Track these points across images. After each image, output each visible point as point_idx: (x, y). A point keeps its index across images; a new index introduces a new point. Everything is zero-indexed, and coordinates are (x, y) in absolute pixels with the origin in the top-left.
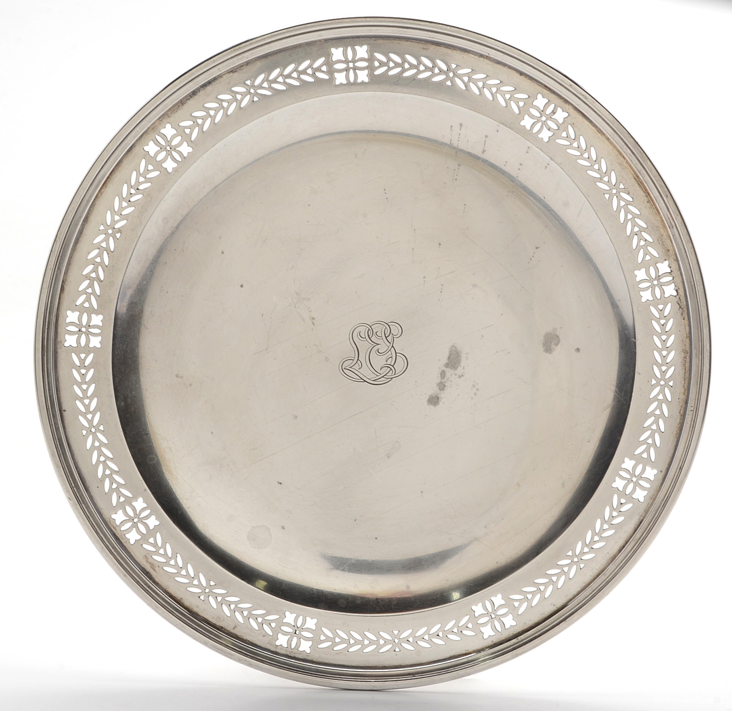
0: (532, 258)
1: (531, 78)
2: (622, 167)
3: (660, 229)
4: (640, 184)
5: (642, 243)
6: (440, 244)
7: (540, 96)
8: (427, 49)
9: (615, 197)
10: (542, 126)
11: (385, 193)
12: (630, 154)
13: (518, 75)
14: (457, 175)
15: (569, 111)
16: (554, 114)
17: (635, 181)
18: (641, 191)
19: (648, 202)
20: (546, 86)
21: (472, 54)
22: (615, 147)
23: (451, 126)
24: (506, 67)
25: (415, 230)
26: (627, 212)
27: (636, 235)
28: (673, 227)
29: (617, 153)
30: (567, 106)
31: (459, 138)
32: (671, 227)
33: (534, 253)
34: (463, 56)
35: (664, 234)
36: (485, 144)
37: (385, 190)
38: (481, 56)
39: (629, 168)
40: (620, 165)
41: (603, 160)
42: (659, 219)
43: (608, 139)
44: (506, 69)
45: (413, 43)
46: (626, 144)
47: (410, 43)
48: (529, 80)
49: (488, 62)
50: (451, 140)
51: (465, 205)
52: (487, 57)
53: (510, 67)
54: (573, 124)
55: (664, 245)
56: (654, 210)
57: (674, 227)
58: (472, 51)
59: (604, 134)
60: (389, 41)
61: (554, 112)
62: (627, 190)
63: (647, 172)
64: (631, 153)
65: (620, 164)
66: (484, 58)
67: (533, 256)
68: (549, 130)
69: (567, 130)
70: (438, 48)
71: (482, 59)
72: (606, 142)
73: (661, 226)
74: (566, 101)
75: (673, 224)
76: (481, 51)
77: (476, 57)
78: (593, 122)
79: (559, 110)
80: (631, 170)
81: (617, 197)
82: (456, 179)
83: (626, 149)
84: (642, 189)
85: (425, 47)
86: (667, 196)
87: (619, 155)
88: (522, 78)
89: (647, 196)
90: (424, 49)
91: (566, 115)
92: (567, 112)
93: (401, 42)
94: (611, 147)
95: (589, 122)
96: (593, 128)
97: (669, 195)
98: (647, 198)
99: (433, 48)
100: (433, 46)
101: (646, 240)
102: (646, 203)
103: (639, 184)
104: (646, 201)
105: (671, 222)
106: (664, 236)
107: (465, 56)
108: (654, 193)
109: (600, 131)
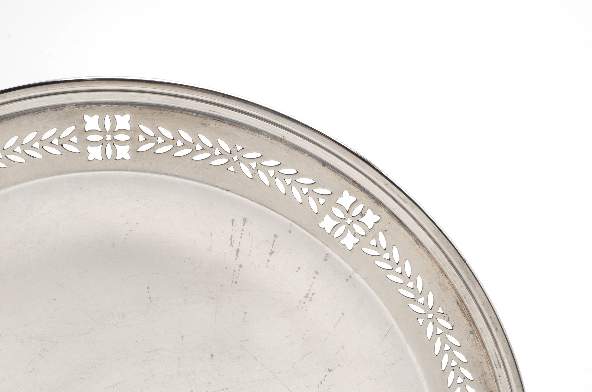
0: (323, 381)
1: (337, 171)
2: (442, 288)
3: (484, 366)
4: (464, 310)
5: (460, 380)
6: (212, 356)
7: (346, 193)
8: (206, 125)
9: (431, 323)
10: (345, 231)
11: (149, 292)
12: (454, 274)
13: (318, 165)
14: (237, 278)
15: (381, 214)
16: (362, 217)
17: (457, 306)
18: (465, 318)
19: (471, 333)
20: (354, 182)
21: (264, 135)
22: (436, 262)
23: (233, 220)
24: (306, 154)
25: (182, 337)
26: (445, 341)
27: (453, 370)
28: (500, 366)
29: (438, 270)
30: (379, 208)
31: (242, 234)
32: (498, 365)
33: (326, 376)
34: (252, 136)
35: (488, 372)
36: (273, 245)
37: (148, 288)
38: (275, 138)
39: (452, 290)
40: (441, 286)
41: (419, 277)
42: (483, 353)
43: (428, 252)
44: (305, 157)
45: (189, 116)
46: (450, 261)
47: (185, 115)
48: (333, 172)
49: (283, 146)
50: (232, 236)
51: (245, 313)
52: (282, 139)
53: (311, 155)
54: (386, 231)
55: (486, 385)
56: (478, 343)
57: (502, 366)
58: (263, 131)
59: (423, 246)
60: (158, 111)
61: (362, 214)
62: (447, 317)
63: (474, 297)
64: (456, 274)
65: (440, 284)
66: (278, 140)
67: (324, 379)
68: (354, 235)
69: (376, 237)
70: (220, 124)
71: (275, 142)
72: (425, 255)
73: (485, 363)
74: (379, 202)
75: (501, 363)
76: (274, 132)
77: (269, 139)
78: (410, 231)
79: (369, 212)
80: (454, 292)
81: (433, 323)
82: (236, 282)
83: (450, 268)
84: (466, 316)
85: (204, 121)
86: (496, 329)
87: (440, 273)
88: (325, 169)
89: (471, 326)
90: (202, 124)
91: (377, 218)
92: (379, 216)
93: (173, 113)
94: (431, 263)
95: (405, 229)
96: (411, 238)
97: (499, 327)
98: (471, 328)
99: (213, 124)
100: (214, 121)
101: (465, 378)
102: (469, 333)
103: (462, 310)
104: (469, 330)
105: (498, 360)
106: (488, 375)
107: (254, 137)
108: (480, 324)
109: (419, 242)
